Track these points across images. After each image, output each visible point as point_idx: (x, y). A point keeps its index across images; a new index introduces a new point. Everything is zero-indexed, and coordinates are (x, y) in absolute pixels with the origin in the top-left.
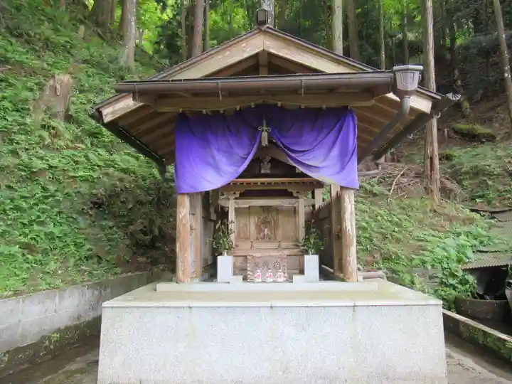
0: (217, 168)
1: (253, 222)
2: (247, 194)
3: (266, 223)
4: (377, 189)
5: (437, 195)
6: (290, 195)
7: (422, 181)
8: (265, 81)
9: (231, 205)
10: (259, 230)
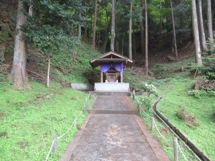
0: (106, 69)
1: (110, 77)
2: (109, 73)
3: (111, 77)
4: (135, 73)
5: (147, 75)
6: (115, 73)
7: (144, 72)
8: (112, 59)
9: (107, 74)
10: (111, 78)
